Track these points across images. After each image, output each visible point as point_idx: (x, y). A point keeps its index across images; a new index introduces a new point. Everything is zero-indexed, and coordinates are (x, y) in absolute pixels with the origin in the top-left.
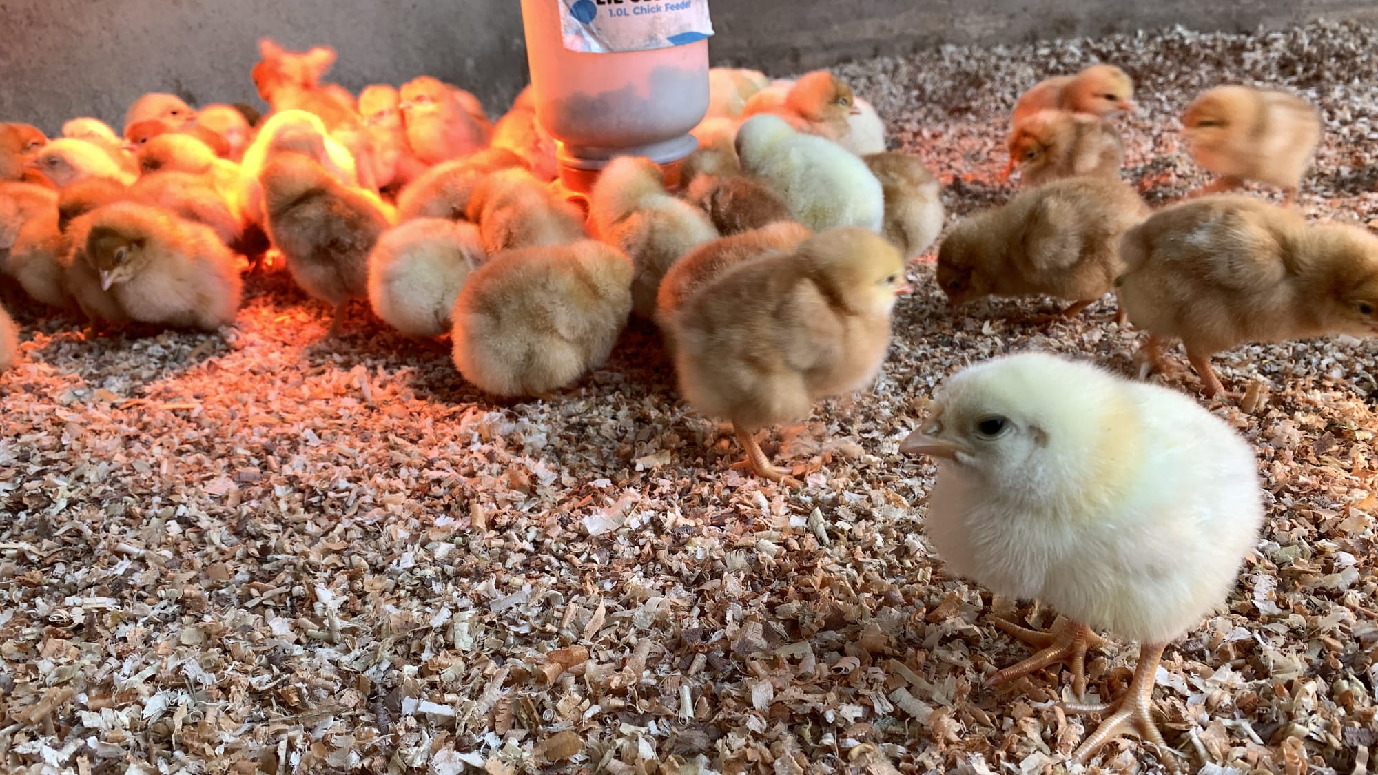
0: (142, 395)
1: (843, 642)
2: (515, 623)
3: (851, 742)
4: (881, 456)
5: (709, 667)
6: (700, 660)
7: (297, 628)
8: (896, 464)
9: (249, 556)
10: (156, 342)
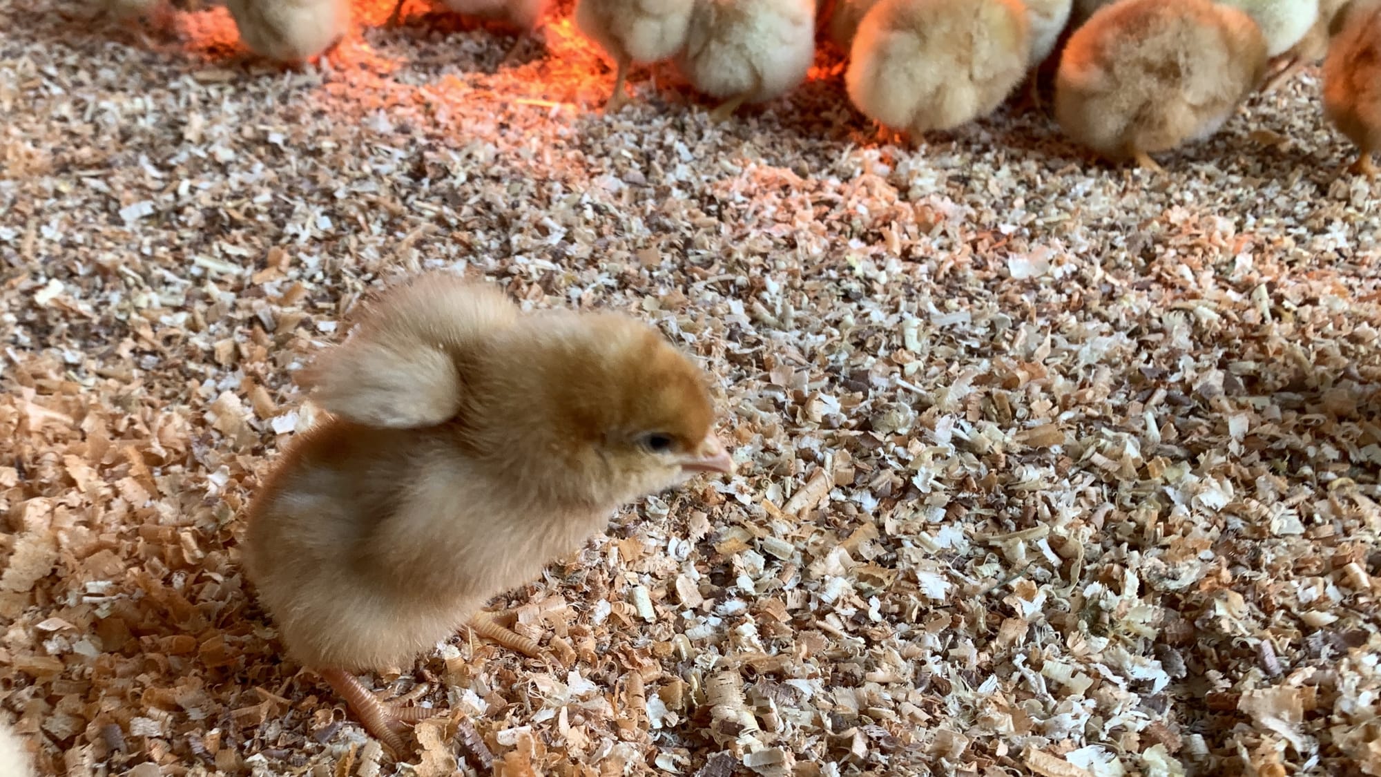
0: (487, 88)
1: (1302, 403)
2: (964, 338)
3: (1330, 475)
4: (1314, 252)
5: (1169, 400)
6: (1161, 394)
7: (749, 311)
8: (1330, 262)
9: (673, 245)
10: (471, 38)
